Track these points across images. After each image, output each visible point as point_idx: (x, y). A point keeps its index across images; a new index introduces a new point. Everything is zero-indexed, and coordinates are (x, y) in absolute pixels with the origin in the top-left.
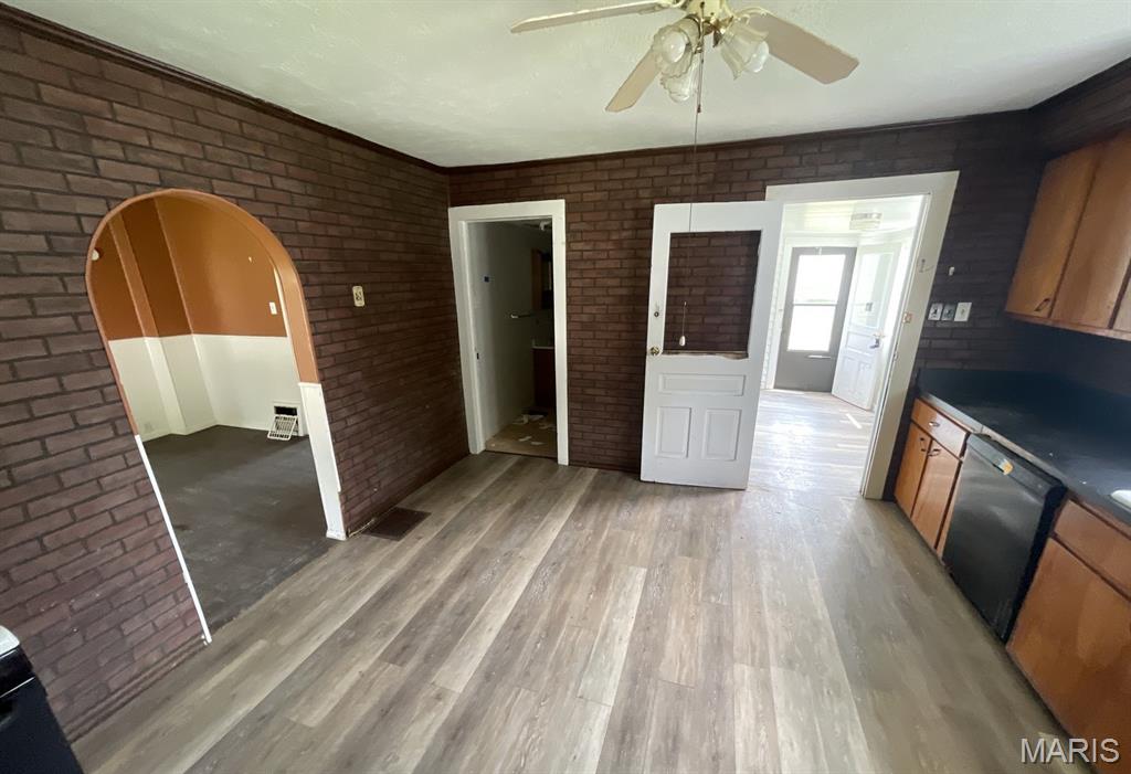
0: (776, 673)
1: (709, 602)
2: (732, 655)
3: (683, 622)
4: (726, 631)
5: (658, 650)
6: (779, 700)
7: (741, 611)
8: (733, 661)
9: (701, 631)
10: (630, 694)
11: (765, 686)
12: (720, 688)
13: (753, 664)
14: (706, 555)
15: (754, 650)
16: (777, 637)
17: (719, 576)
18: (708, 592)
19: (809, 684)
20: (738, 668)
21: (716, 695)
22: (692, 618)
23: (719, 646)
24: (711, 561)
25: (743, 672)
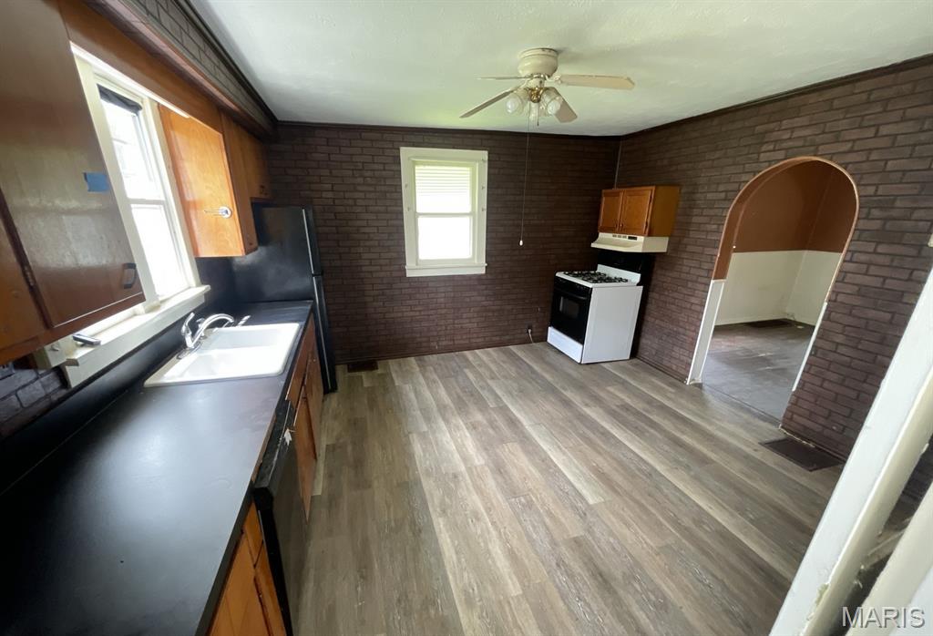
0: (462, 468)
1: (524, 496)
2: (488, 466)
3: (528, 473)
4: (500, 479)
5: (527, 453)
6: (457, 456)
7: (498, 498)
8: (487, 464)
9: (514, 473)
10: (522, 432)
11: (465, 459)
12: (486, 449)
13: (476, 468)
14: (563, 549)
15: (478, 476)
16: (468, 489)
17: (534, 527)
18: (530, 505)
19: (443, 469)
20: (482, 462)
21: (486, 446)
22: (525, 479)
23: (499, 469)
24: (554, 543)
25: (479, 461)
